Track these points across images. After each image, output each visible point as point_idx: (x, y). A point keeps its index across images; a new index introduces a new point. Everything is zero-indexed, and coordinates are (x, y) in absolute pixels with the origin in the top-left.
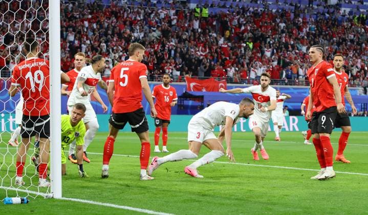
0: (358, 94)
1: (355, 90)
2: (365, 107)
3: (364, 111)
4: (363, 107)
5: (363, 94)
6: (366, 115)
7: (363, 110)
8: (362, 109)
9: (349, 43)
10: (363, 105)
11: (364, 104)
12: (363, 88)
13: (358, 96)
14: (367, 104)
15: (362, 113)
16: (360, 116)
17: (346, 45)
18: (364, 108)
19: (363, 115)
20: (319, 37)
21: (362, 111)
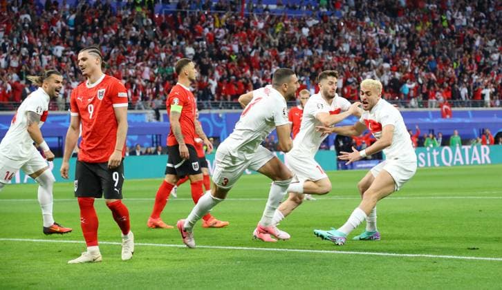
0: (147, 121)
1: (141, 114)
2: (158, 139)
3: (157, 147)
4: (155, 140)
5: (154, 121)
6: (159, 153)
7: (155, 145)
8: (153, 143)
9: (129, 42)
10: (155, 136)
11: (157, 136)
12: (153, 111)
13: (146, 123)
14: (160, 135)
15: (153, 149)
16: (150, 154)
17: (125, 44)
18: (157, 142)
19: (155, 153)
20: (82, 34)
21: (153, 146)
